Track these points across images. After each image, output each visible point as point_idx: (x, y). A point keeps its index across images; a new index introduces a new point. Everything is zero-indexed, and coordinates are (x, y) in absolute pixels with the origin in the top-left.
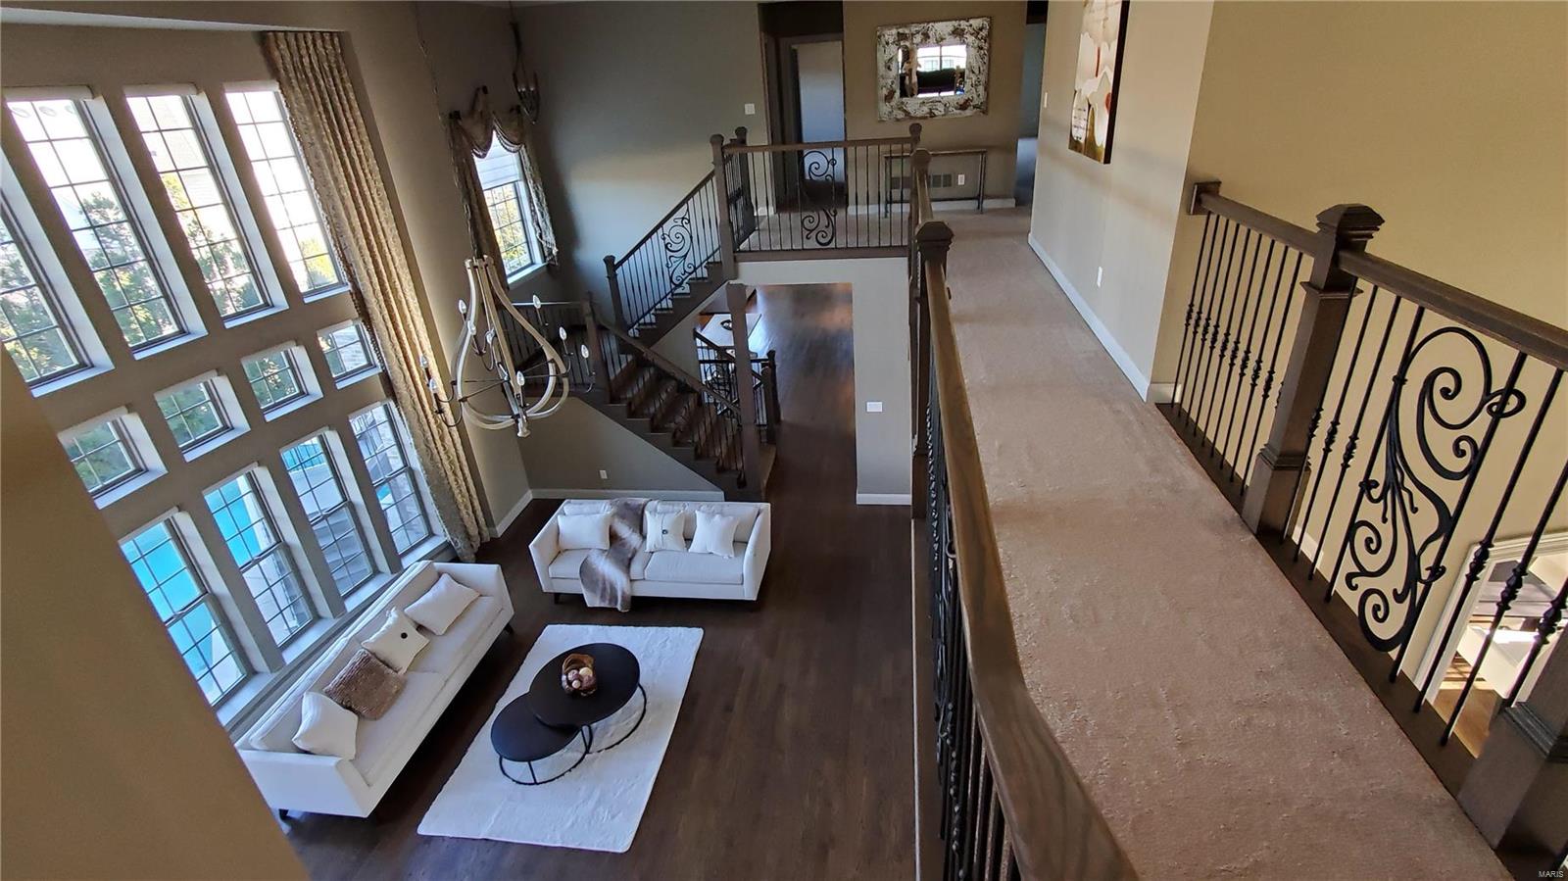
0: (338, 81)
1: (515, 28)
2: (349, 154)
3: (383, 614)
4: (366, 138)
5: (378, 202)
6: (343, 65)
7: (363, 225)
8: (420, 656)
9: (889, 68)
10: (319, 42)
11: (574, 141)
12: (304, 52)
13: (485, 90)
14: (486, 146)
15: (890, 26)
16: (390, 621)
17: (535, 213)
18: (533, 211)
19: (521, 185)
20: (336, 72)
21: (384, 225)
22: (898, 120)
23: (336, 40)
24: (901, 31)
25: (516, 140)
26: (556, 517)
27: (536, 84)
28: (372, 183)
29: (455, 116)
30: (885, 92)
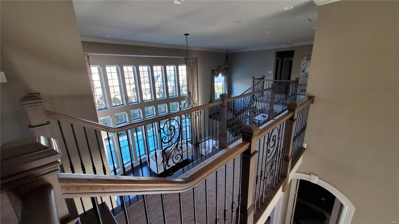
0: (194, 65)
1: (227, 56)
2: (193, 75)
4: (196, 73)
5: (195, 83)
6: (196, 63)
7: (192, 86)
9: (304, 65)
10: (193, 59)
11: (236, 76)
12: (191, 60)
13: (220, 66)
14: (217, 76)
15: (306, 56)
18: (225, 87)
19: (224, 83)
20: (194, 63)
21: (195, 86)
22: (305, 77)
23: (196, 59)
24: (308, 57)
25: (224, 75)
27: (229, 66)
28: (195, 80)
29: (213, 70)
30: (302, 70)
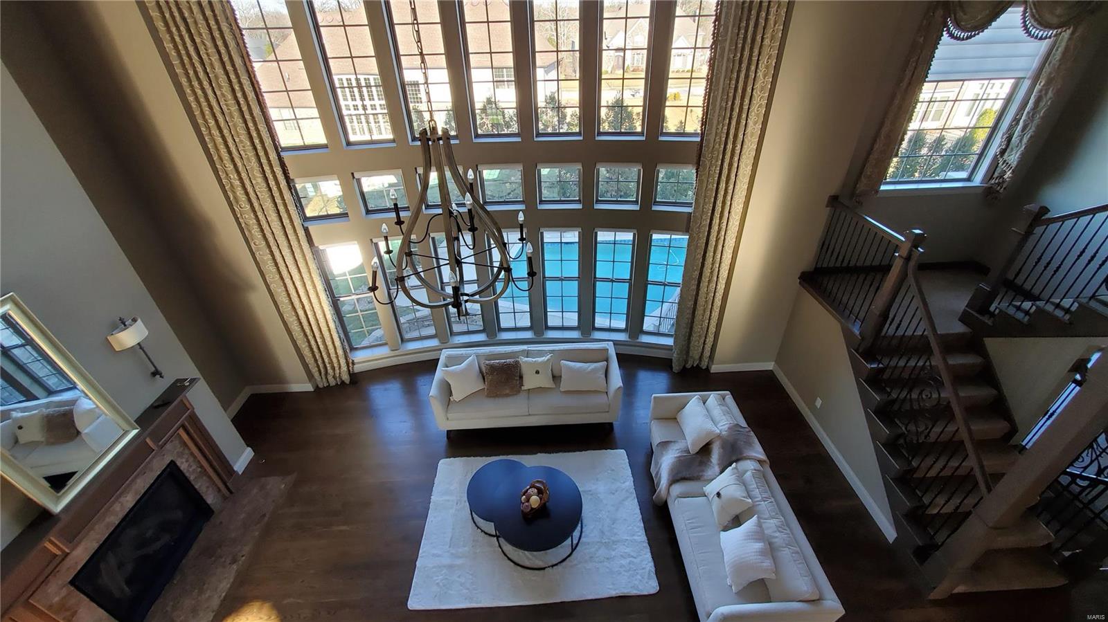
3: (541, 353)
8: (540, 390)
16: (540, 360)
17: (1017, 123)
25: (1055, 21)
26: (695, 395)
